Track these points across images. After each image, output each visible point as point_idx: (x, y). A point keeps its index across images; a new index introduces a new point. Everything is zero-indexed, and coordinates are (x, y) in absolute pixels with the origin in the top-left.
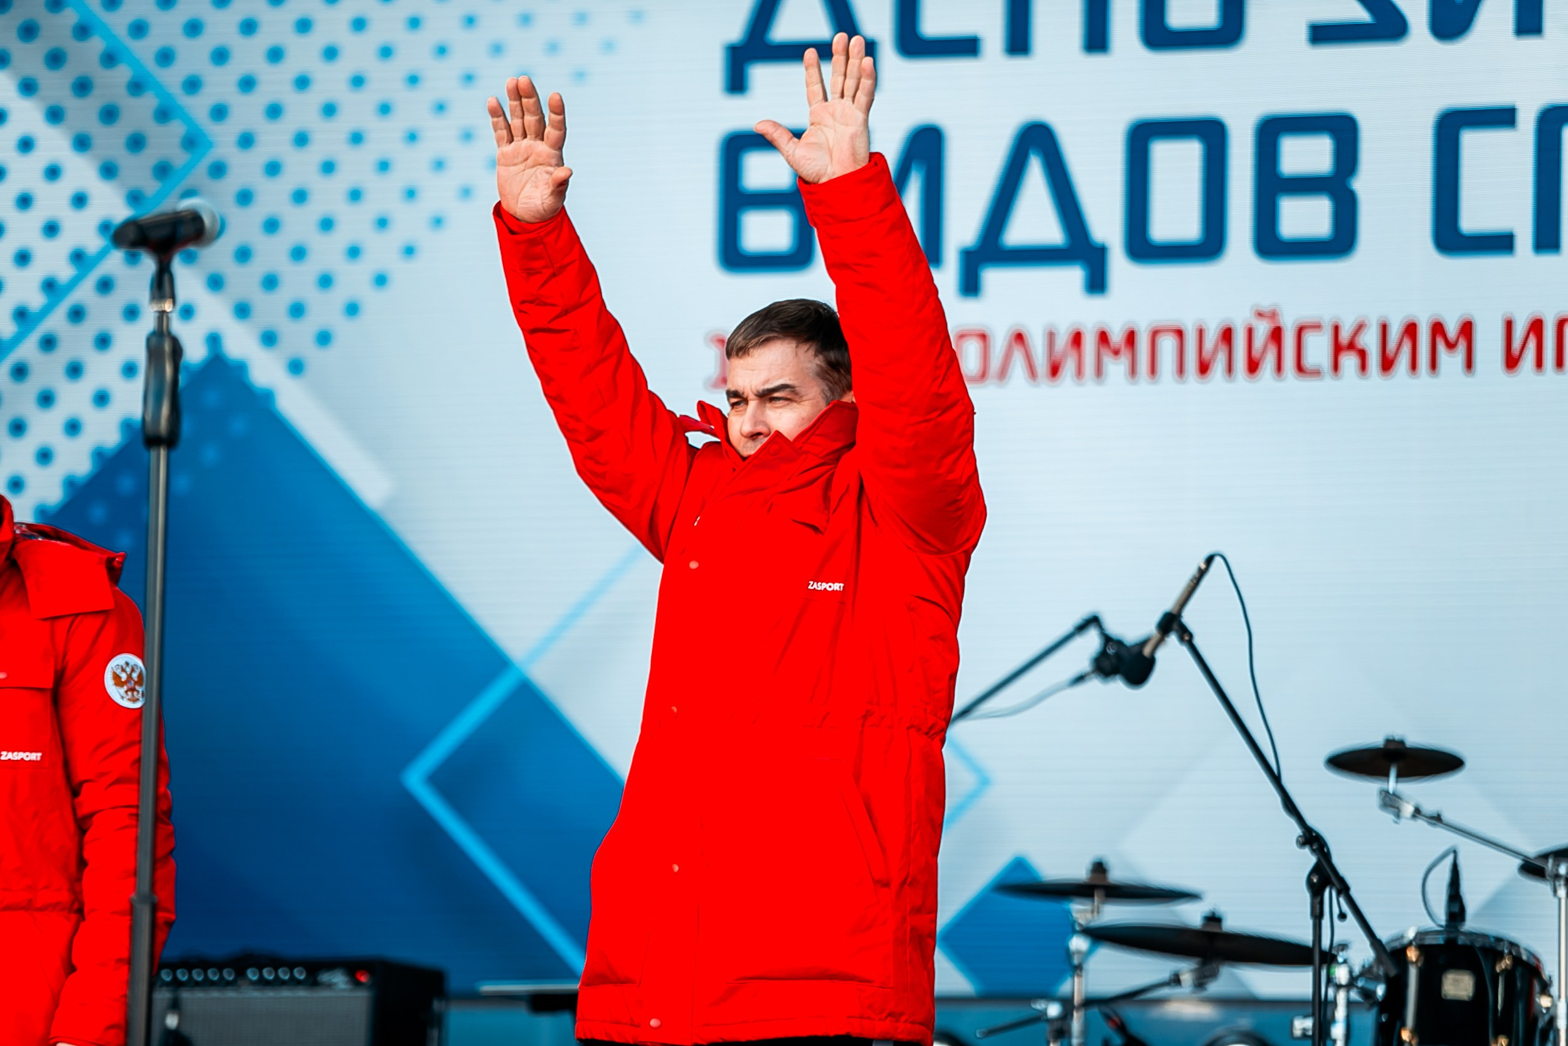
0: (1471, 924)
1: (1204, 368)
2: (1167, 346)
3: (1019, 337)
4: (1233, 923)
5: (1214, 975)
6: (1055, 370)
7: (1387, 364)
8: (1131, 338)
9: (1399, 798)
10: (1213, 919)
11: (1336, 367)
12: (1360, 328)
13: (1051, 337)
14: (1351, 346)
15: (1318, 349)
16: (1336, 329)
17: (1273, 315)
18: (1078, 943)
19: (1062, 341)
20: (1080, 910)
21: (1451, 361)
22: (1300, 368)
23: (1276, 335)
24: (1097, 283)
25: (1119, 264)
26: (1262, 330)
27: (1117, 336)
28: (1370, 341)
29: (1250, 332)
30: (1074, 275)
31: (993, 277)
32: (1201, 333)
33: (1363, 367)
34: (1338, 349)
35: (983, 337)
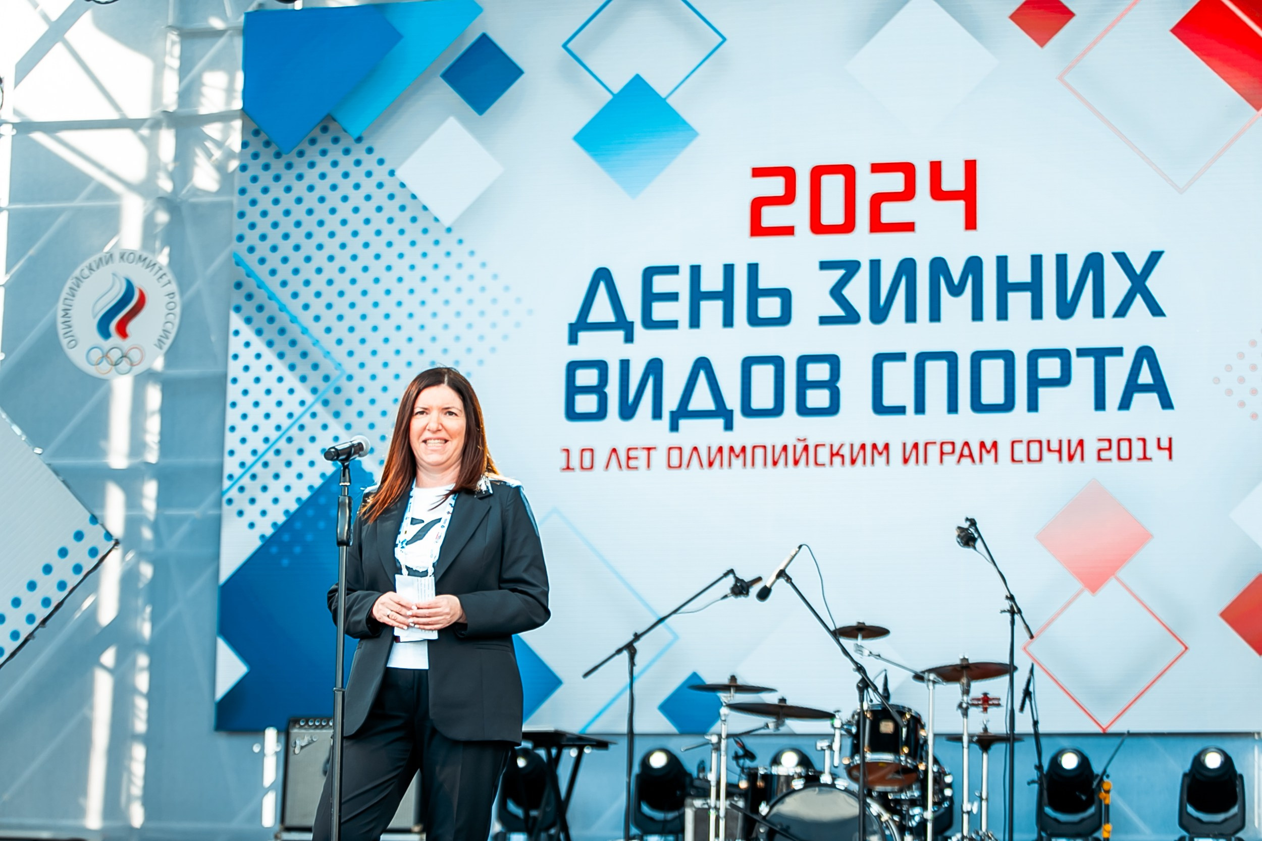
0: (894, 700)
1: (775, 463)
2: (759, 453)
3: (695, 449)
4: (790, 702)
5: (783, 724)
6: (711, 464)
7: (853, 462)
8: (743, 450)
9: (862, 647)
10: (783, 700)
11: (831, 463)
12: (841, 446)
13: (709, 449)
14: (837, 454)
15: (824, 455)
16: (832, 446)
17: (804, 440)
18: (724, 711)
19: (714, 451)
20: (724, 697)
21: (880, 460)
22: (816, 463)
23: (806, 449)
24: (729, 426)
25: (738, 417)
26: (800, 446)
27: (738, 449)
28: (846, 451)
29: (795, 447)
30: (719, 423)
31: (684, 424)
32: (773, 448)
33: (843, 463)
34: (832, 455)
35: (680, 449)
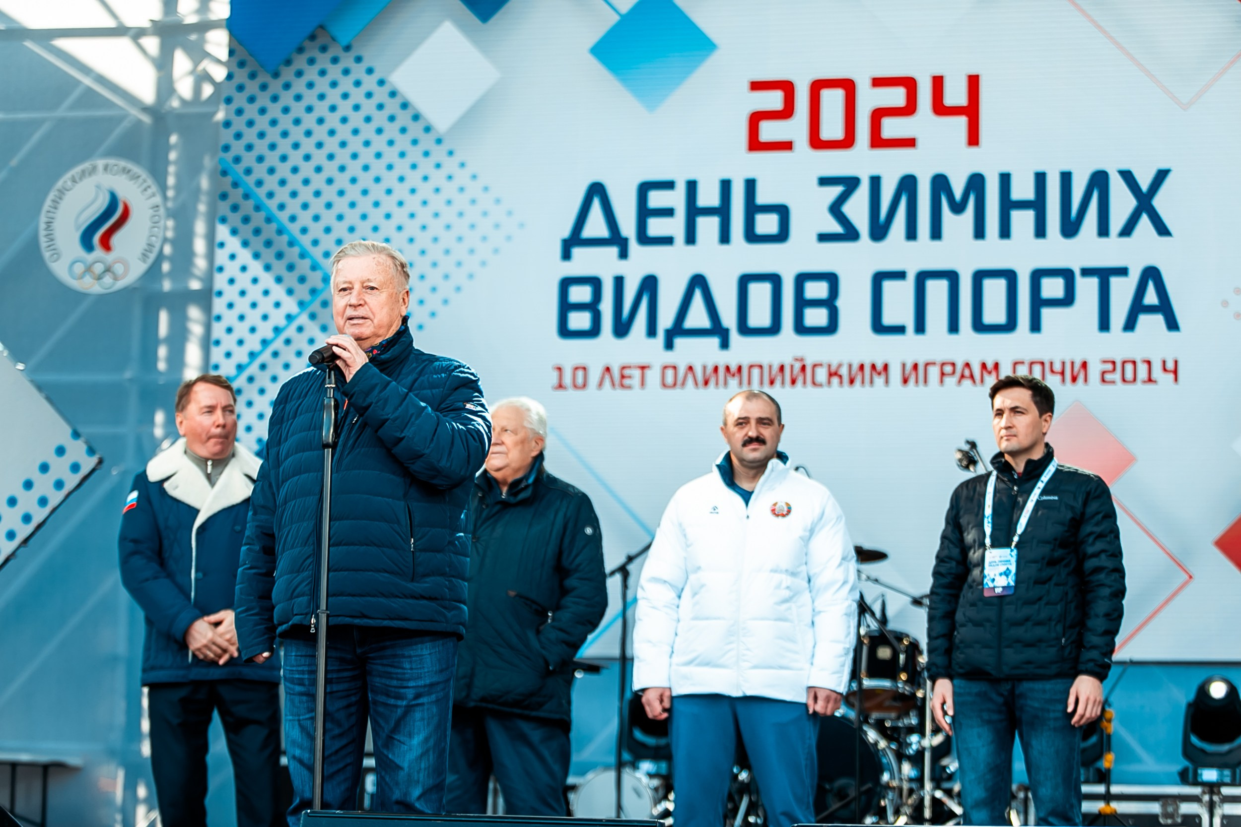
0: (892, 626)
1: (772, 382)
2: (756, 372)
3: (691, 368)
6: (706, 383)
7: (852, 381)
8: (740, 369)
11: (829, 382)
12: (840, 366)
13: (705, 368)
14: (836, 374)
15: (822, 375)
16: (829, 366)
17: (802, 360)
19: (710, 369)
21: (879, 381)
22: (814, 383)
23: (803, 368)
24: (725, 345)
25: (734, 336)
26: (798, 366)
27: (734, 368)
28: (844, 371)
29: (792, 367)
30: (715, 341)
31: (679, 342)
32: (770, 367)
33: (841, 383)
34: (831, 375)
35: (675, 368)
